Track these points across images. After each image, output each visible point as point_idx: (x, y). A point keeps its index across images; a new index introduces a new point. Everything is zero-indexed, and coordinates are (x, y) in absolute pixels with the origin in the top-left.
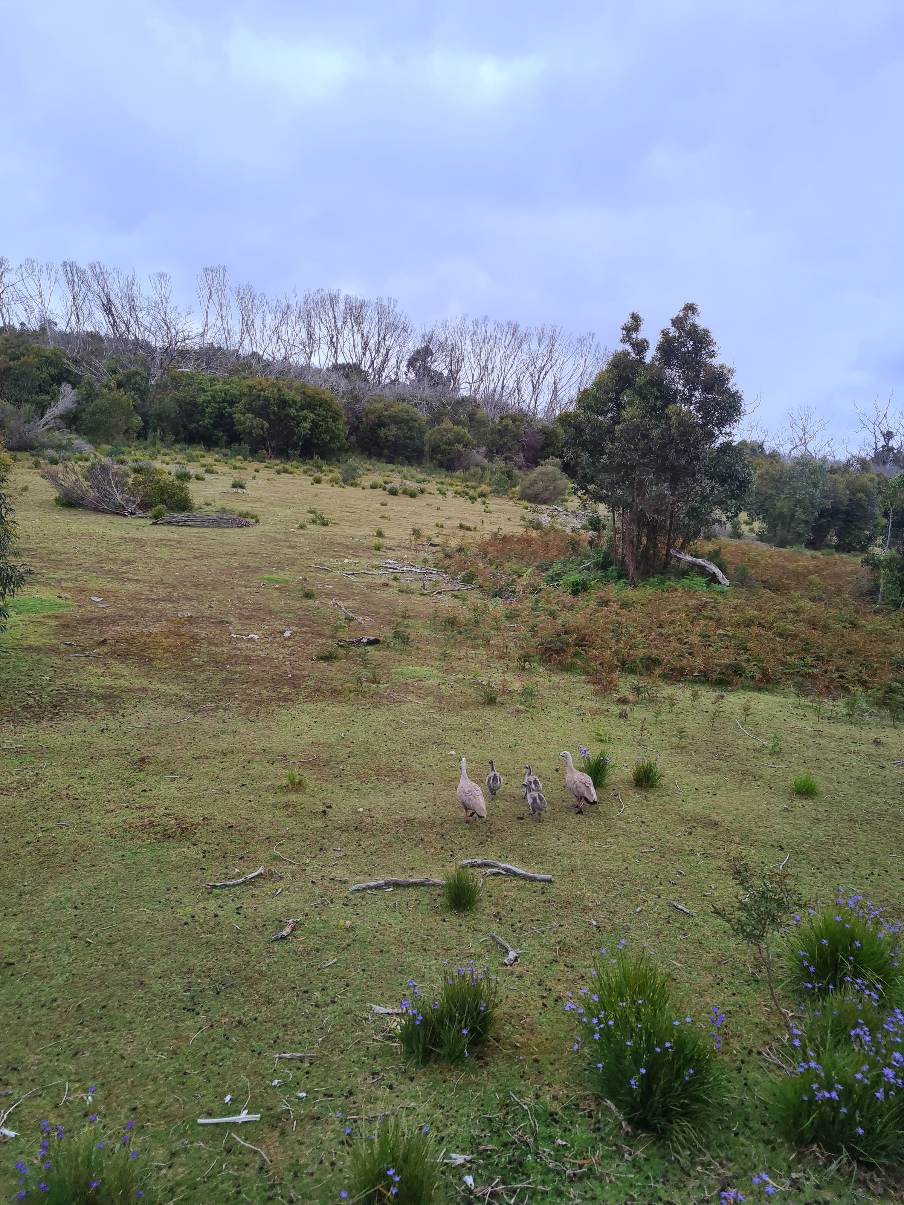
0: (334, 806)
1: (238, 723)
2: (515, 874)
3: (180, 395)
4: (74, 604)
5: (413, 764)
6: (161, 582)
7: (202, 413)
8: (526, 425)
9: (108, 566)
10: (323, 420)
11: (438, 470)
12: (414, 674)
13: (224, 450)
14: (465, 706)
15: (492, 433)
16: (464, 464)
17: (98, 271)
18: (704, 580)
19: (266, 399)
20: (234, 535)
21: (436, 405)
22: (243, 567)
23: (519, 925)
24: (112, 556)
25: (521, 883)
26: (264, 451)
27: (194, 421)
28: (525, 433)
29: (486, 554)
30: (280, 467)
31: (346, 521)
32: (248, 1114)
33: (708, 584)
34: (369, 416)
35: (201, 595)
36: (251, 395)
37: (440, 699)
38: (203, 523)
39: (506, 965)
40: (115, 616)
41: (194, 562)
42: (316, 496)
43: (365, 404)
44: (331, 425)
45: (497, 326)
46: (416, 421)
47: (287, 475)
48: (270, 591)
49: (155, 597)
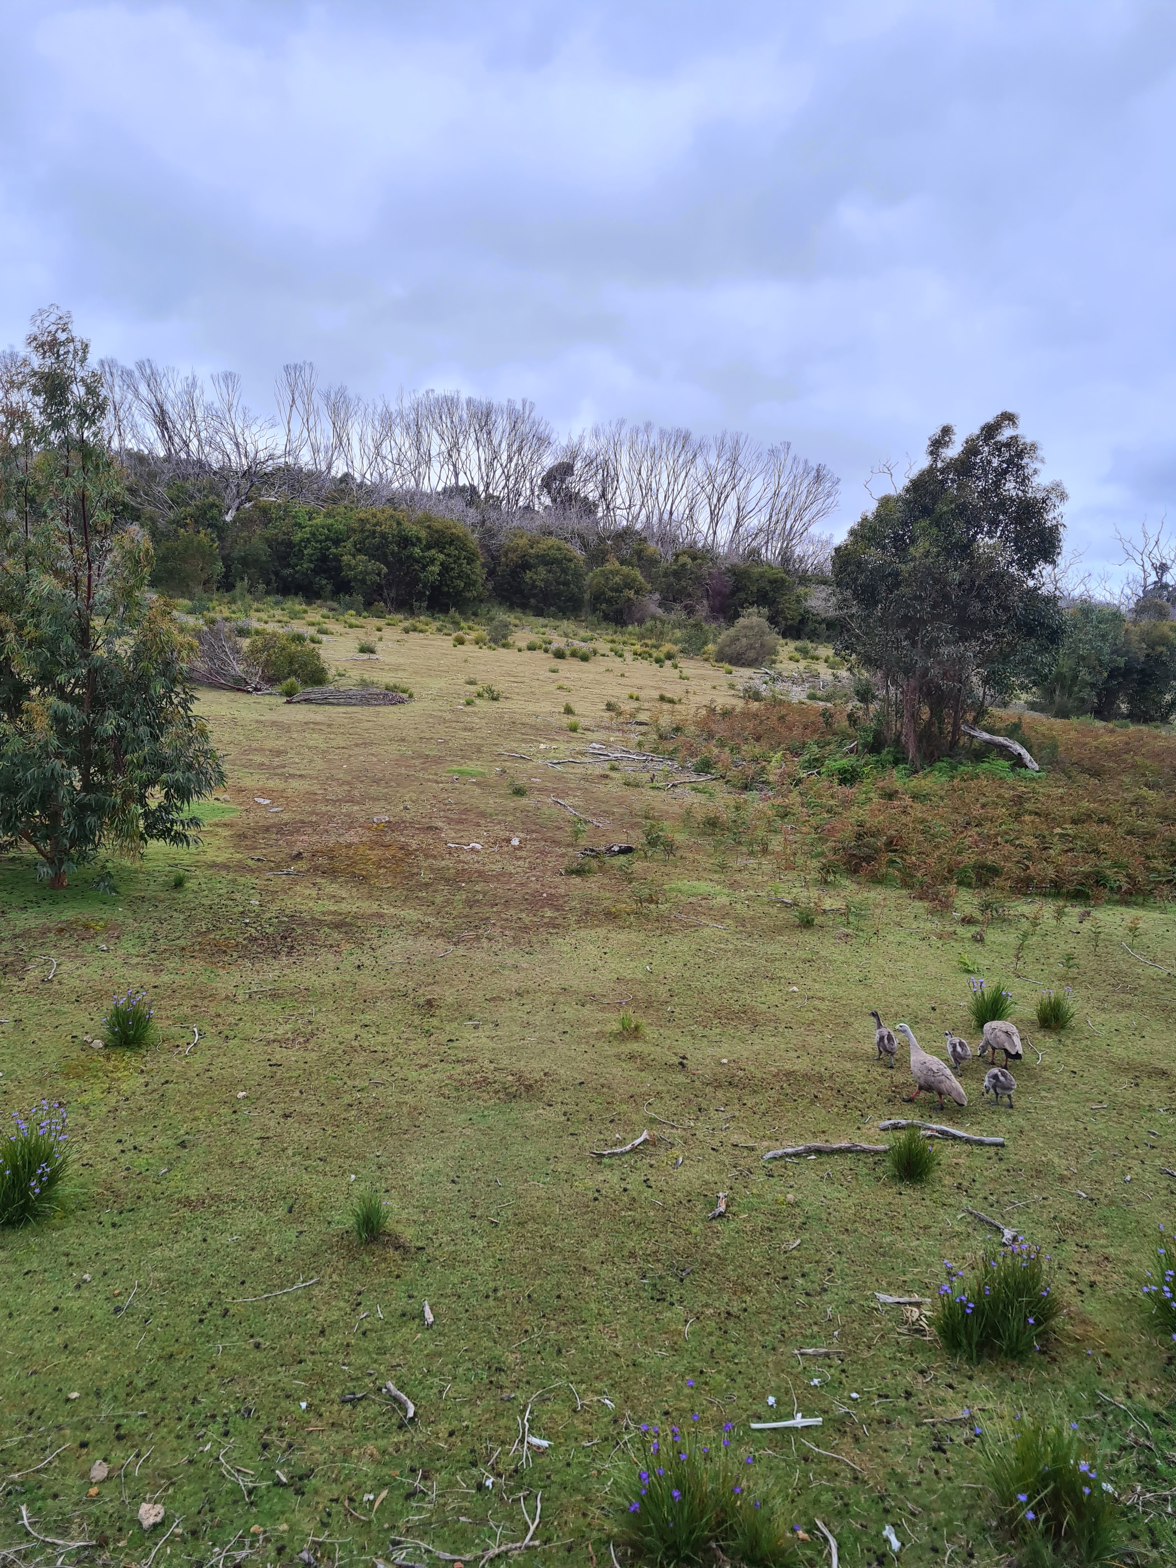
0: (688, 1056)
1: (511, 956)
2: (955, 1137)
3: (270, 532)
4: (239, 808)
5: (754, 1003)
6: (332, 778)
7: (300, 555)
8: (710, 564)
9: (258, 759)
10: (455, 562)
11: (604, 625)
12: (694, 891)
13: (329, 603)
14: (778, 930)
15: (666, 575)
16: (638, 616)
17: (148, 371)
18: (1007, 764)
19: (383, 536)
20: (390, 714)
21: (593, 539)
22: (420, 756)
23: (994, 1198)
24: (255, 745)
25: (967, 1147)
26: (382, 604)
27: (288, 566)
28: (710, 574)
29: (711, 736)
30: (406, 624)
31: (518, 694)
32: (803, 1417)
33: (1013, 768)
34: (510, 555)
35: (387, 793)
36: (362, 531)
37: (741, 921)
38: (346, 699)
39: (1004, 1245)
40: (296, 822)
41: (357, 750)
42: (466, 661)
43: (502, 539)
44: (466, 568)
45: (662, 433)
46: (570, 560)
47: (416, 634)
48: (467, 786)
49: (334, 798)
